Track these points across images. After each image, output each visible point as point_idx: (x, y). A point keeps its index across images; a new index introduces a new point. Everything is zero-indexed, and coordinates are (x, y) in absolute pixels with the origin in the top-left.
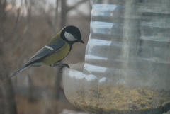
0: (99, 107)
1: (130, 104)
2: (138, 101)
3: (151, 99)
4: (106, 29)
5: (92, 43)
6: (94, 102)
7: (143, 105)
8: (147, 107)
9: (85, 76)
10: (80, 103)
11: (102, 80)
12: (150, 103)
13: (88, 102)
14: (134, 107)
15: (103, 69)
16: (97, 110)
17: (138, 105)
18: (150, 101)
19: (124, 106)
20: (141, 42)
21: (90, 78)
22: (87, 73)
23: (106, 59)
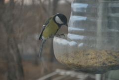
0: (79, 64)
1: (101, 62)
2: (106, 59)
3: (116, 58)
4: (83, 9)
6: (75, 61)
7: (111, 62)
8: (113, 64)
9: (68, 42)
10: (65, 62)
11: (81, 45)
12: (115, 61)
13: (71, 61)
14: (104, 64)
16: (78, 66)
17: (106, 62)
18: (115, 59)
19: (96, 63)
21: (72, 43)
22: (70, 40)
23: (83, 30)
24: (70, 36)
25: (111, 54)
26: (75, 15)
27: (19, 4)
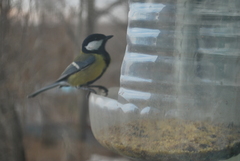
0: (141, 149)
1: (185, 144)
2: (196, 140)
3: (214, 136)
4: (150, 39)
5: (130, 58)
6: (133, 142)
7: (203, 146)
8: (209, 149)
9: (120, 105)
10: (114, 144)
11: (145, 110)
12: (213, 143)
13: (125, 142)
14: (191, 148)
15: (145, 96)
16: (138, 154)
17: (196, 146)
18: (214, 139)
19: (176, 147)
20: (199, 56)
21: (128, 108)
22: (124, 101)
23: (150, 81)
24: (124, 92)
25: (204, 129)
26: (134, 52)
27: (19, 23)
